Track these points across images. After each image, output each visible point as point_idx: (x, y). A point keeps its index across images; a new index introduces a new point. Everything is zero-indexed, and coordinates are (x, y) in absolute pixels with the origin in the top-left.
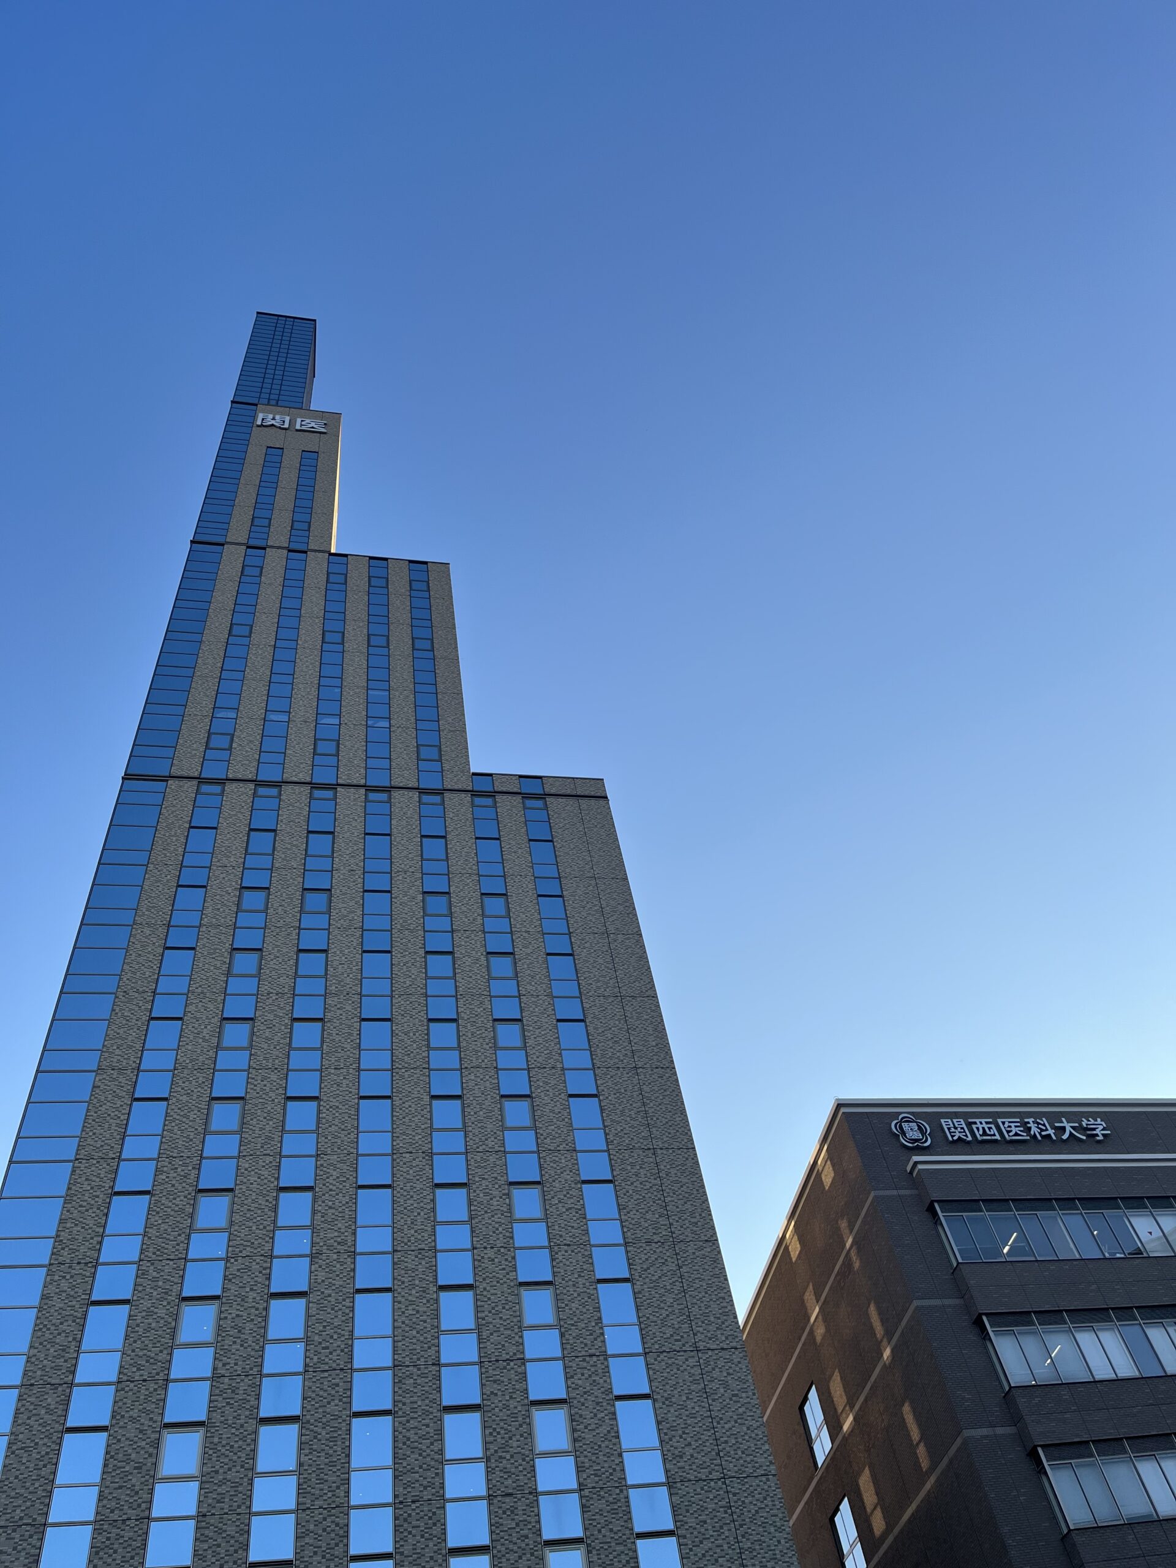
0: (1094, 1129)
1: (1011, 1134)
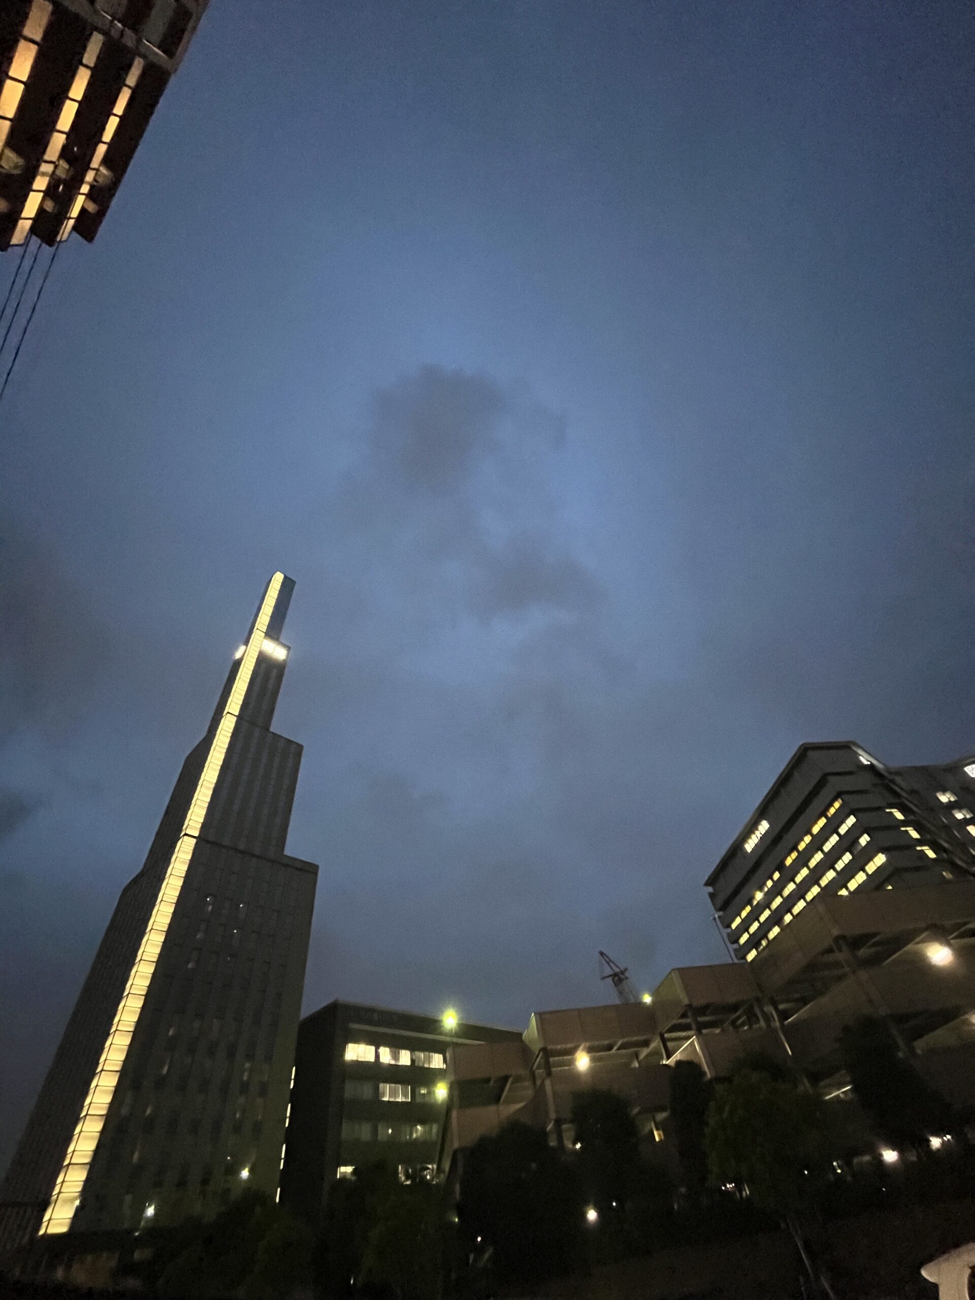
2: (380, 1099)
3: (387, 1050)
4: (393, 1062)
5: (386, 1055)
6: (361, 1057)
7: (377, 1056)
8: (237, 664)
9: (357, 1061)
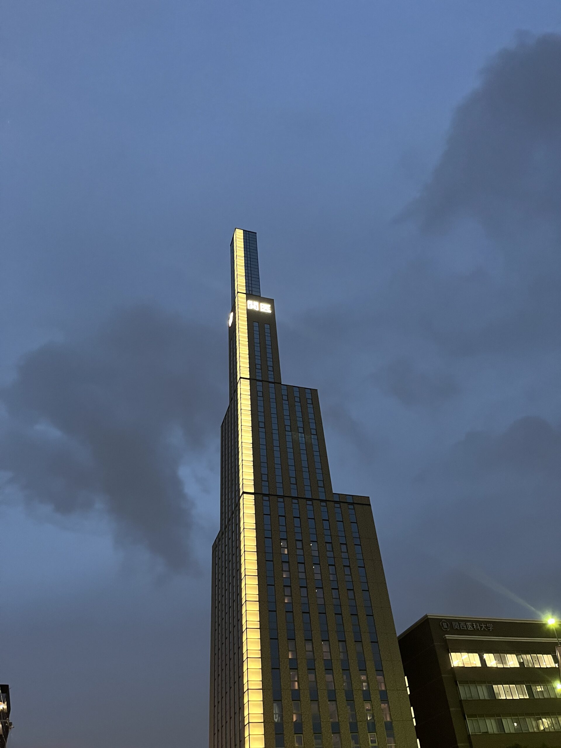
0: (490, 627)
1: (469, 628)
2: (497, 698)
3: (491, 655)
4: (500, 666)
5: (491, 660)
6: (467, 664)
7: (483, 661)
8: (233, 330)
9: (464, 667)
